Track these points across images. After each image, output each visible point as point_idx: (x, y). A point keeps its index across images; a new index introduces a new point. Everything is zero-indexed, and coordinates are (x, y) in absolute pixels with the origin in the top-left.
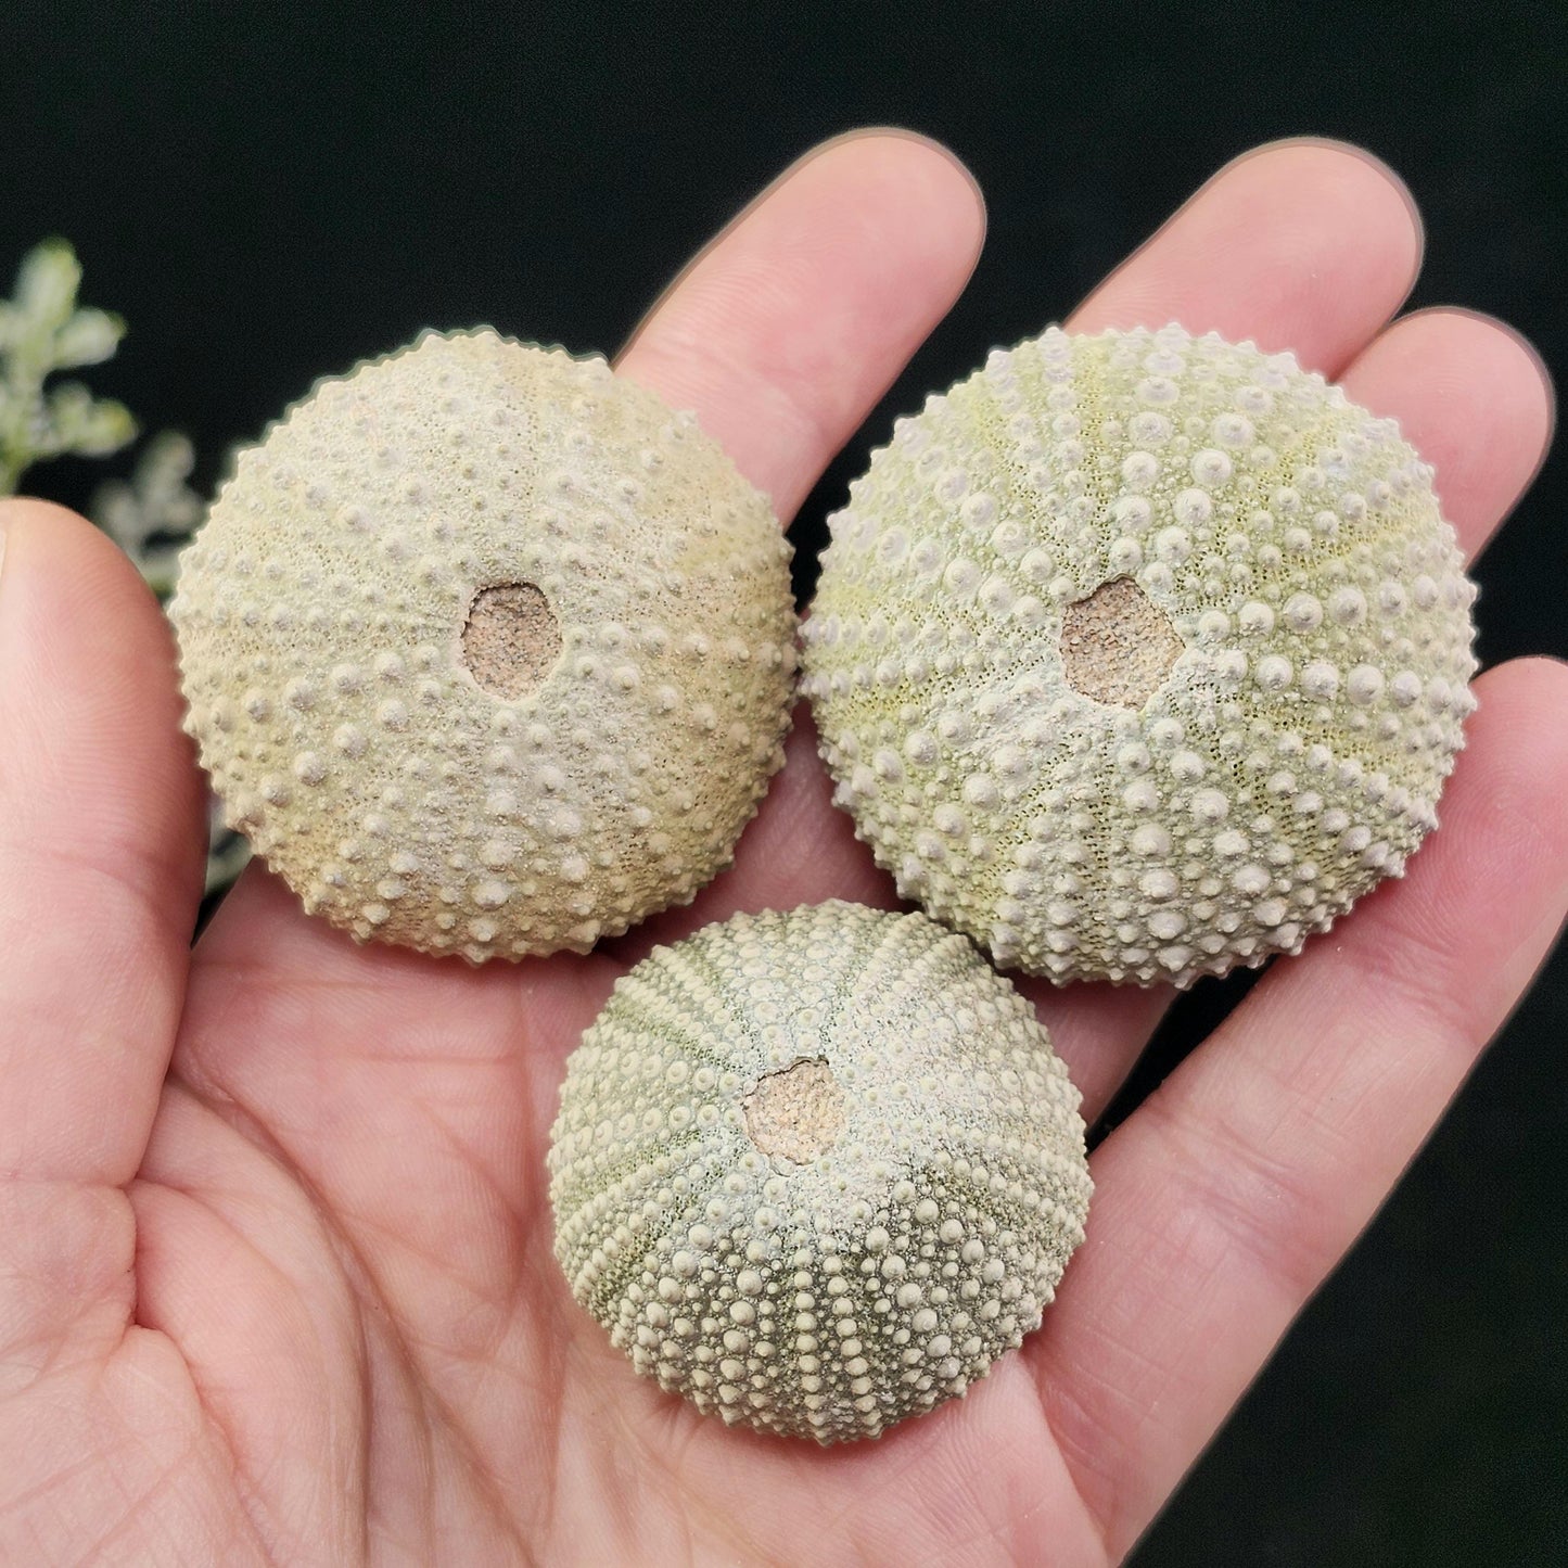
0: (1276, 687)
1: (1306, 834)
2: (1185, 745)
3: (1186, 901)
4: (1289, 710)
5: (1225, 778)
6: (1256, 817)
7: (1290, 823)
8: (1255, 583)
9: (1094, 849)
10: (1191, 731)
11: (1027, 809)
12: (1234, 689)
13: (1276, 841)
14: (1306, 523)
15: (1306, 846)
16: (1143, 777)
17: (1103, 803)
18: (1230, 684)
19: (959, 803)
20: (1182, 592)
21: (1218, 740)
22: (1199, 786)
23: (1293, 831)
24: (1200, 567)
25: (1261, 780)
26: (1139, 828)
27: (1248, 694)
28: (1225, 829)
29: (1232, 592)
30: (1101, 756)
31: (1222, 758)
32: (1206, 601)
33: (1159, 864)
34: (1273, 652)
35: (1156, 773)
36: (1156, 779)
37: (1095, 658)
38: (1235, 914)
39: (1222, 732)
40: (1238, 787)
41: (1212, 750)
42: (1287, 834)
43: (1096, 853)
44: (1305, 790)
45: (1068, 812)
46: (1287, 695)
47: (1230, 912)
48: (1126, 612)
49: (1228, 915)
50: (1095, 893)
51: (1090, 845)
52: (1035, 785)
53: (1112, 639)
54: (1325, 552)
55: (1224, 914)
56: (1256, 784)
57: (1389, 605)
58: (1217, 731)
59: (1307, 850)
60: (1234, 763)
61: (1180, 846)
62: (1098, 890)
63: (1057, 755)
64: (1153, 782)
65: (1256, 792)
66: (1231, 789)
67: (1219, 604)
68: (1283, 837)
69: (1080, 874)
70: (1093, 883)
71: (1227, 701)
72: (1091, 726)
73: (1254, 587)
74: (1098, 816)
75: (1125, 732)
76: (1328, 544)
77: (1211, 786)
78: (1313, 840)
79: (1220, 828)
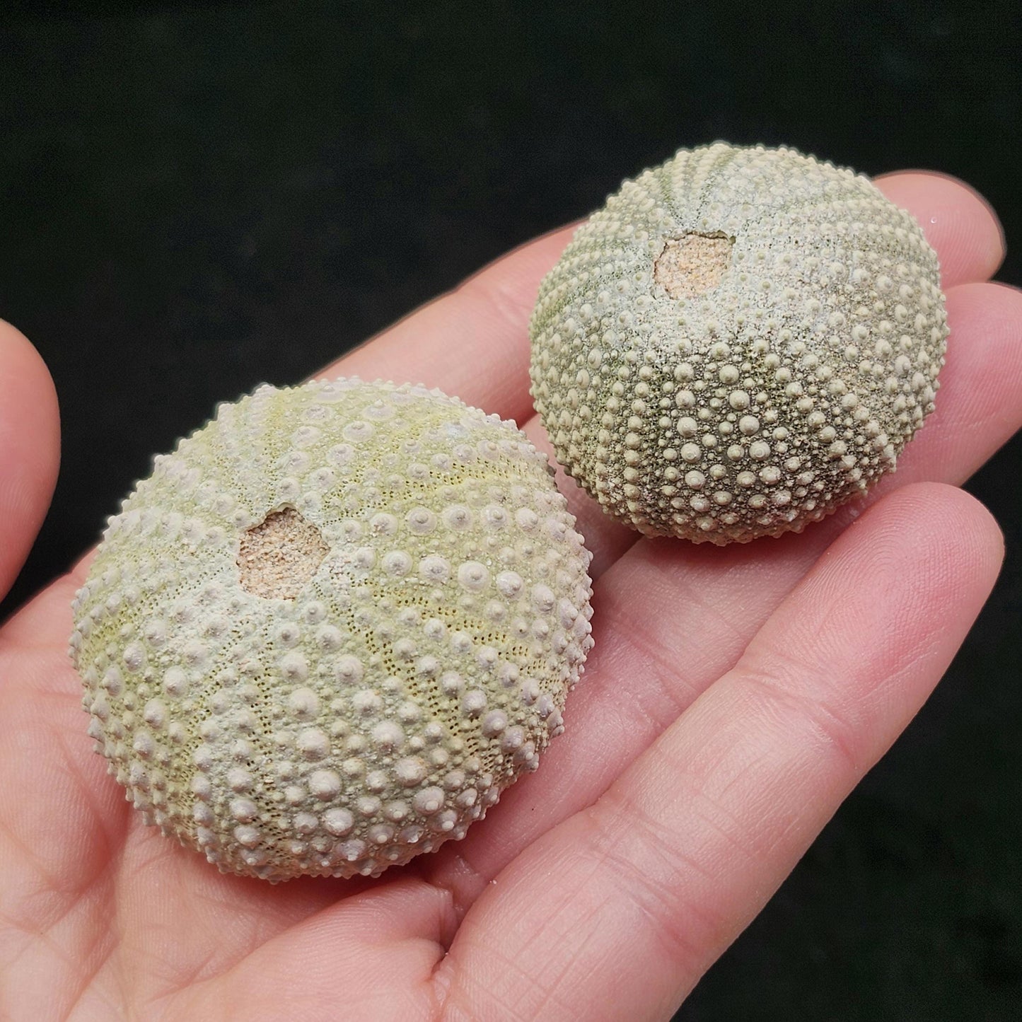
0: (398, 572)
1: (429, 694)
2: (327, 620)
3: (337, 759)
4: (410, 591)
5: (359, 645)
6: (386, 677)
7: (415, 684)
8: (383, 500)
9: (259, 715)
10: (332, 610)
11: (208, 689)
12: (366, 575)
13: (404, 699)
14: (425, 461)
15: (431, 706)
16: (295, 650)
17: (265, 675)
18: (362, 572)
19: (160, 695)
20: (328, 510)
21: (353, 616)
22: (339, 654)
23: (419, 692)
24: (343, 491)
25: (388, 646)
26: (293, 693)
27: (376, 579)
28: (361, 689)
29: (365, 507)
30: (263, 636)
31: (356, 630)
32: (345, 514)
33: (311, 724)
34: (396, 549)
35: (305, 644)
36: (305, 651)
37: (266, 571)
38: (380, 772)
39: (356, 608)
40: (370, 653)
41: (349, 624)
42: (415, 694)
43: (261, 718)
44: (425, 654)
45: (238, 684)
46: (407, 580)
47: (375, 769)
48: (291, 536)
49: (374, 772)
50: (264, 756)
51: (256, 712)
52: (214, 667)
53: (280, 556)
54: (440, 481)
55: (370, 771)
56: (384, 650)
57: (493, 519)
58: (352, 608)
59: (433, 710)
60: (365, 633)
61: (327, 706)
62: (265, 754)
63: (230, 641)
64: (303, 653)
65: (384, 656)
66: (364, 654)
67: (355, 515)
68: (411, 697)
69: (249, 739)
70: (261, 747)
71: (359, 585)
72: (255, 614)
73: (382, 503)
74: (261, 686)
75: (281, 615)
76: (443, 475)
77: (348, 653)
78: (437, 701)
79: (357, 688)
